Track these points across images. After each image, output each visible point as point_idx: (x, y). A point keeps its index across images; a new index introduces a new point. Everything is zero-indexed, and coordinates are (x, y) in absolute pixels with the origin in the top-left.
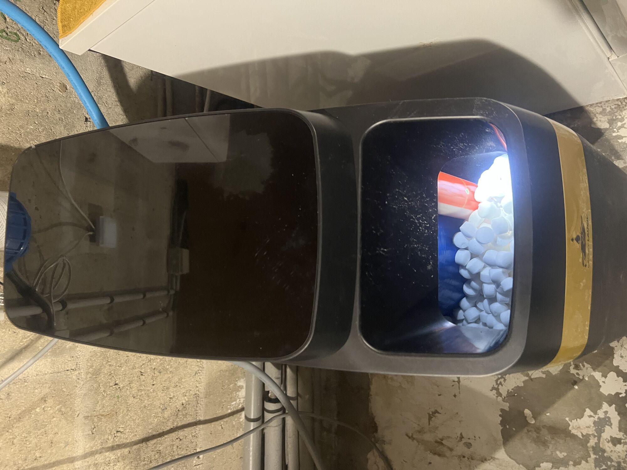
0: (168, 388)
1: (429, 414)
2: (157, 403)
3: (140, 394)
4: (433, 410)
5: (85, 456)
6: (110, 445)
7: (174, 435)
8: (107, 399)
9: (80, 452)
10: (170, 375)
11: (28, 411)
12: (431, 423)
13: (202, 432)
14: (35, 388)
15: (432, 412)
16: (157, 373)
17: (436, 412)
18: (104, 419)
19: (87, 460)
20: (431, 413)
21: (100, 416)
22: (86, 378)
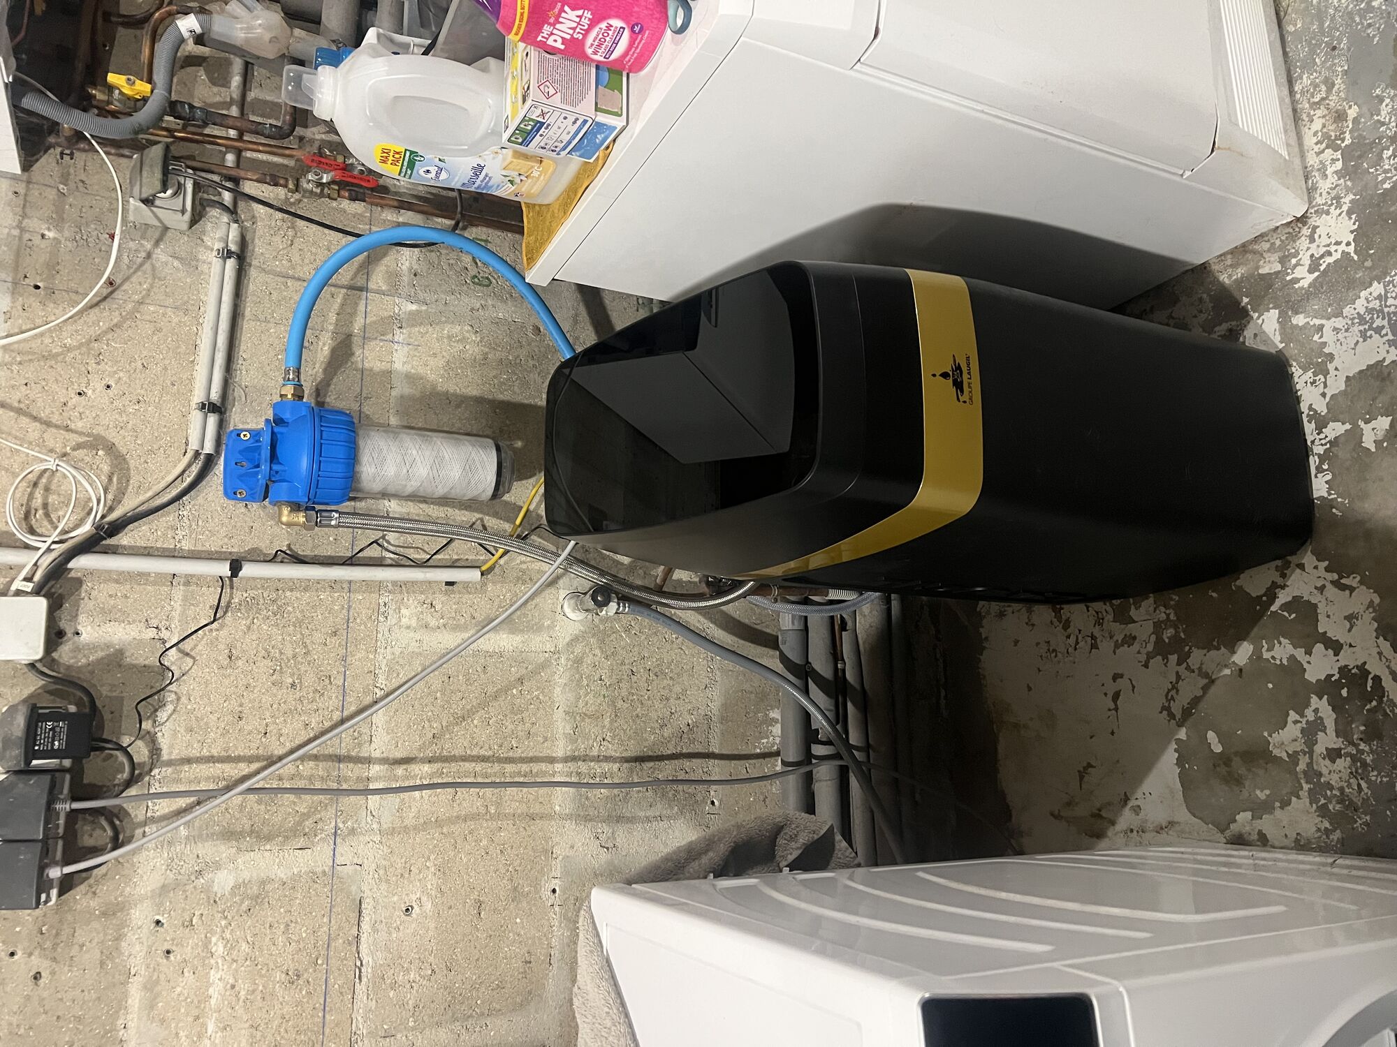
0: (667, 699)
1: (1079, 771)
2: (653, 715)
3: (630, 698)
4: (1085, 764)
5: (566, 760)
6: (595, 752)
7: (676, 763)
8: (591, 695)
9: (560, 753)
10: (671, 683)
11: (506, 690)
12: (1083, 786)
13: (717, 769)
14: (511, 666)
15: (1084, 768)
16: (652, 676)
17: (1090, 765)
18: (587, 720)
19: (569, 764)
20: (1082, 769)
21: (584, 715)
22: (566, 665)
